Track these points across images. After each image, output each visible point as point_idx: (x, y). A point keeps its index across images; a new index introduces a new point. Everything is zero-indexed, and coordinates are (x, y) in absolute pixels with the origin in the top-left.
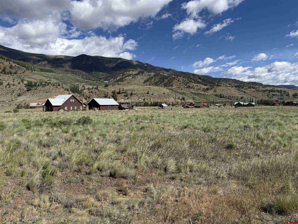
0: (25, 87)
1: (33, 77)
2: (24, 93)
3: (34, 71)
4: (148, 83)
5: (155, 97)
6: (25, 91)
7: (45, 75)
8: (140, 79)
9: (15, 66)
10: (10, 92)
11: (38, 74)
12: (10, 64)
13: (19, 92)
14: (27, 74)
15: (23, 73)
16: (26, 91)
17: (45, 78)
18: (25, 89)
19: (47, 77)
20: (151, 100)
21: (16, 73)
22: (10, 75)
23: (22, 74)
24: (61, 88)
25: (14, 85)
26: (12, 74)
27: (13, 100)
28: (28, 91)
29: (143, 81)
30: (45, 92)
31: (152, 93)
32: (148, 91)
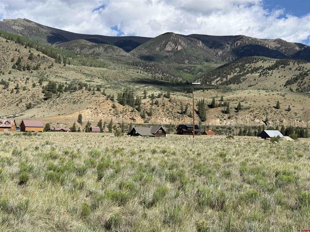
0: (43, 92)
1: (63, 75)
2: (38, 103)
3: (69, 64)
4: (294, 87)
5: (294, 115)
6: (41, 100)
7: (86, 72)
8: (277, 77)
9: (39, 55)
10: (17, 101)
11: (74, 69)
12: (30, 52)
13: (30, 101)
14: (56, 71)
15: (49, 68)
16: (43, 100)
17: (83, 77)
18: (42, 96)
19: (87, 75)
20: (282, 121)
21: (36, 68)
22: (27, 71)
23: (47, 69)
24: (101, 95)
25: (24, 89)
26: (30, 70)
27: (17, 115)
28: (45, 99)
29: (284, 81)
30: (72, 101)
31: (287, 108)
32: (278, 102)
